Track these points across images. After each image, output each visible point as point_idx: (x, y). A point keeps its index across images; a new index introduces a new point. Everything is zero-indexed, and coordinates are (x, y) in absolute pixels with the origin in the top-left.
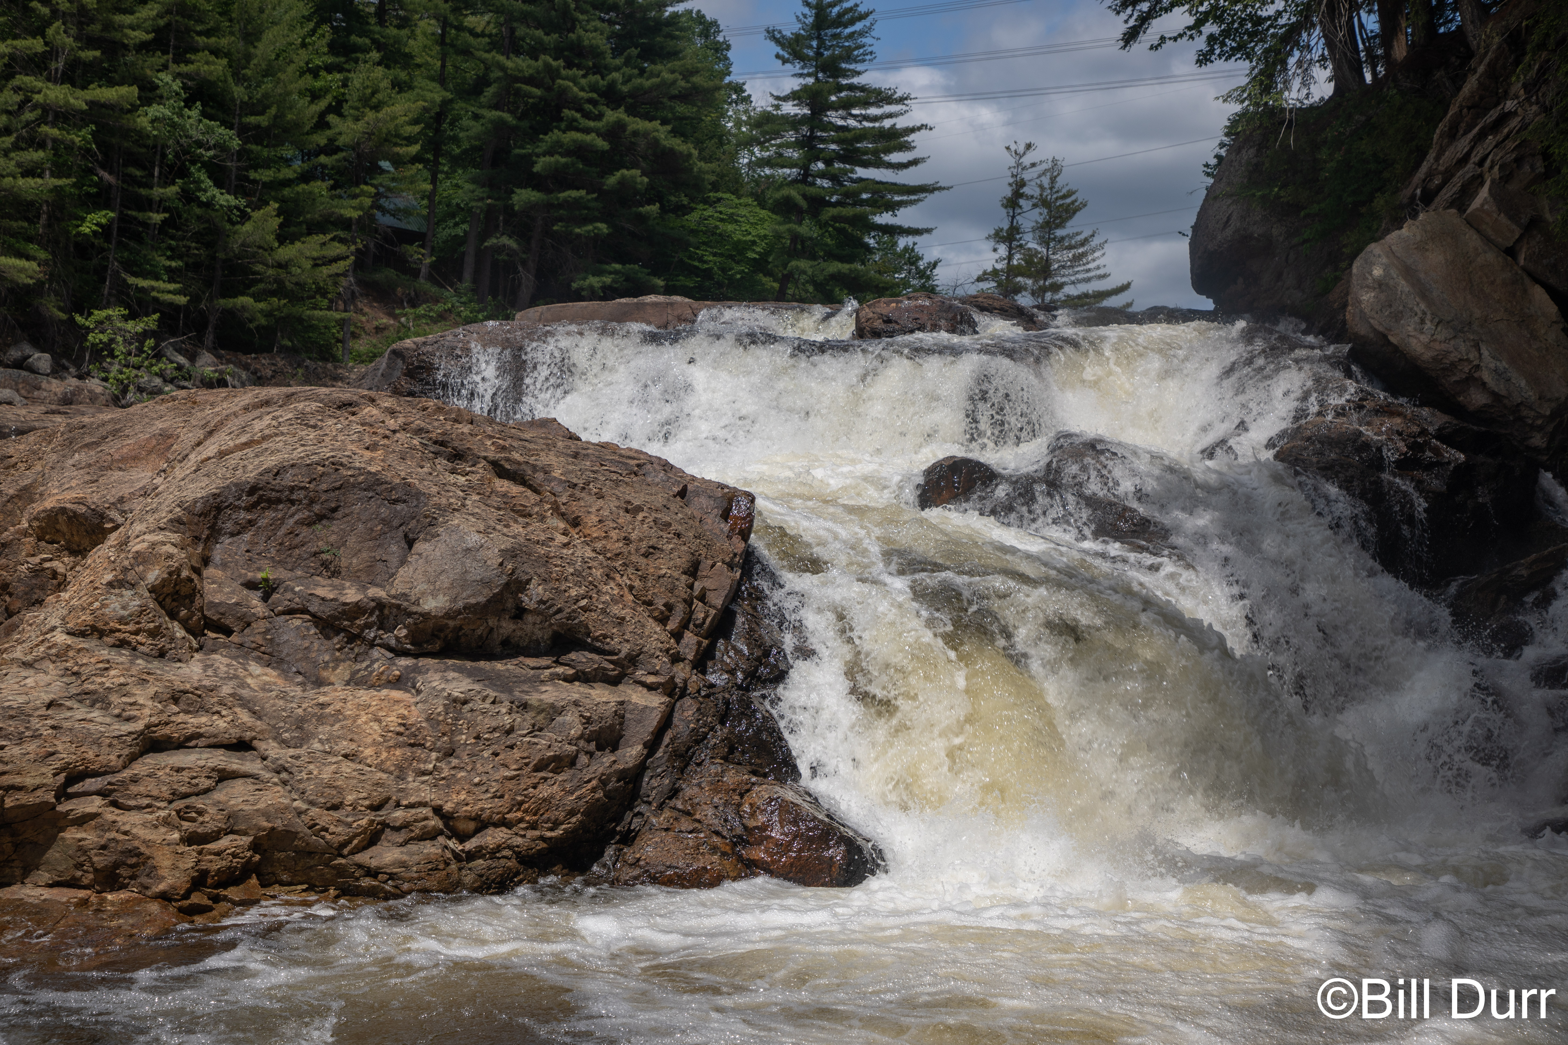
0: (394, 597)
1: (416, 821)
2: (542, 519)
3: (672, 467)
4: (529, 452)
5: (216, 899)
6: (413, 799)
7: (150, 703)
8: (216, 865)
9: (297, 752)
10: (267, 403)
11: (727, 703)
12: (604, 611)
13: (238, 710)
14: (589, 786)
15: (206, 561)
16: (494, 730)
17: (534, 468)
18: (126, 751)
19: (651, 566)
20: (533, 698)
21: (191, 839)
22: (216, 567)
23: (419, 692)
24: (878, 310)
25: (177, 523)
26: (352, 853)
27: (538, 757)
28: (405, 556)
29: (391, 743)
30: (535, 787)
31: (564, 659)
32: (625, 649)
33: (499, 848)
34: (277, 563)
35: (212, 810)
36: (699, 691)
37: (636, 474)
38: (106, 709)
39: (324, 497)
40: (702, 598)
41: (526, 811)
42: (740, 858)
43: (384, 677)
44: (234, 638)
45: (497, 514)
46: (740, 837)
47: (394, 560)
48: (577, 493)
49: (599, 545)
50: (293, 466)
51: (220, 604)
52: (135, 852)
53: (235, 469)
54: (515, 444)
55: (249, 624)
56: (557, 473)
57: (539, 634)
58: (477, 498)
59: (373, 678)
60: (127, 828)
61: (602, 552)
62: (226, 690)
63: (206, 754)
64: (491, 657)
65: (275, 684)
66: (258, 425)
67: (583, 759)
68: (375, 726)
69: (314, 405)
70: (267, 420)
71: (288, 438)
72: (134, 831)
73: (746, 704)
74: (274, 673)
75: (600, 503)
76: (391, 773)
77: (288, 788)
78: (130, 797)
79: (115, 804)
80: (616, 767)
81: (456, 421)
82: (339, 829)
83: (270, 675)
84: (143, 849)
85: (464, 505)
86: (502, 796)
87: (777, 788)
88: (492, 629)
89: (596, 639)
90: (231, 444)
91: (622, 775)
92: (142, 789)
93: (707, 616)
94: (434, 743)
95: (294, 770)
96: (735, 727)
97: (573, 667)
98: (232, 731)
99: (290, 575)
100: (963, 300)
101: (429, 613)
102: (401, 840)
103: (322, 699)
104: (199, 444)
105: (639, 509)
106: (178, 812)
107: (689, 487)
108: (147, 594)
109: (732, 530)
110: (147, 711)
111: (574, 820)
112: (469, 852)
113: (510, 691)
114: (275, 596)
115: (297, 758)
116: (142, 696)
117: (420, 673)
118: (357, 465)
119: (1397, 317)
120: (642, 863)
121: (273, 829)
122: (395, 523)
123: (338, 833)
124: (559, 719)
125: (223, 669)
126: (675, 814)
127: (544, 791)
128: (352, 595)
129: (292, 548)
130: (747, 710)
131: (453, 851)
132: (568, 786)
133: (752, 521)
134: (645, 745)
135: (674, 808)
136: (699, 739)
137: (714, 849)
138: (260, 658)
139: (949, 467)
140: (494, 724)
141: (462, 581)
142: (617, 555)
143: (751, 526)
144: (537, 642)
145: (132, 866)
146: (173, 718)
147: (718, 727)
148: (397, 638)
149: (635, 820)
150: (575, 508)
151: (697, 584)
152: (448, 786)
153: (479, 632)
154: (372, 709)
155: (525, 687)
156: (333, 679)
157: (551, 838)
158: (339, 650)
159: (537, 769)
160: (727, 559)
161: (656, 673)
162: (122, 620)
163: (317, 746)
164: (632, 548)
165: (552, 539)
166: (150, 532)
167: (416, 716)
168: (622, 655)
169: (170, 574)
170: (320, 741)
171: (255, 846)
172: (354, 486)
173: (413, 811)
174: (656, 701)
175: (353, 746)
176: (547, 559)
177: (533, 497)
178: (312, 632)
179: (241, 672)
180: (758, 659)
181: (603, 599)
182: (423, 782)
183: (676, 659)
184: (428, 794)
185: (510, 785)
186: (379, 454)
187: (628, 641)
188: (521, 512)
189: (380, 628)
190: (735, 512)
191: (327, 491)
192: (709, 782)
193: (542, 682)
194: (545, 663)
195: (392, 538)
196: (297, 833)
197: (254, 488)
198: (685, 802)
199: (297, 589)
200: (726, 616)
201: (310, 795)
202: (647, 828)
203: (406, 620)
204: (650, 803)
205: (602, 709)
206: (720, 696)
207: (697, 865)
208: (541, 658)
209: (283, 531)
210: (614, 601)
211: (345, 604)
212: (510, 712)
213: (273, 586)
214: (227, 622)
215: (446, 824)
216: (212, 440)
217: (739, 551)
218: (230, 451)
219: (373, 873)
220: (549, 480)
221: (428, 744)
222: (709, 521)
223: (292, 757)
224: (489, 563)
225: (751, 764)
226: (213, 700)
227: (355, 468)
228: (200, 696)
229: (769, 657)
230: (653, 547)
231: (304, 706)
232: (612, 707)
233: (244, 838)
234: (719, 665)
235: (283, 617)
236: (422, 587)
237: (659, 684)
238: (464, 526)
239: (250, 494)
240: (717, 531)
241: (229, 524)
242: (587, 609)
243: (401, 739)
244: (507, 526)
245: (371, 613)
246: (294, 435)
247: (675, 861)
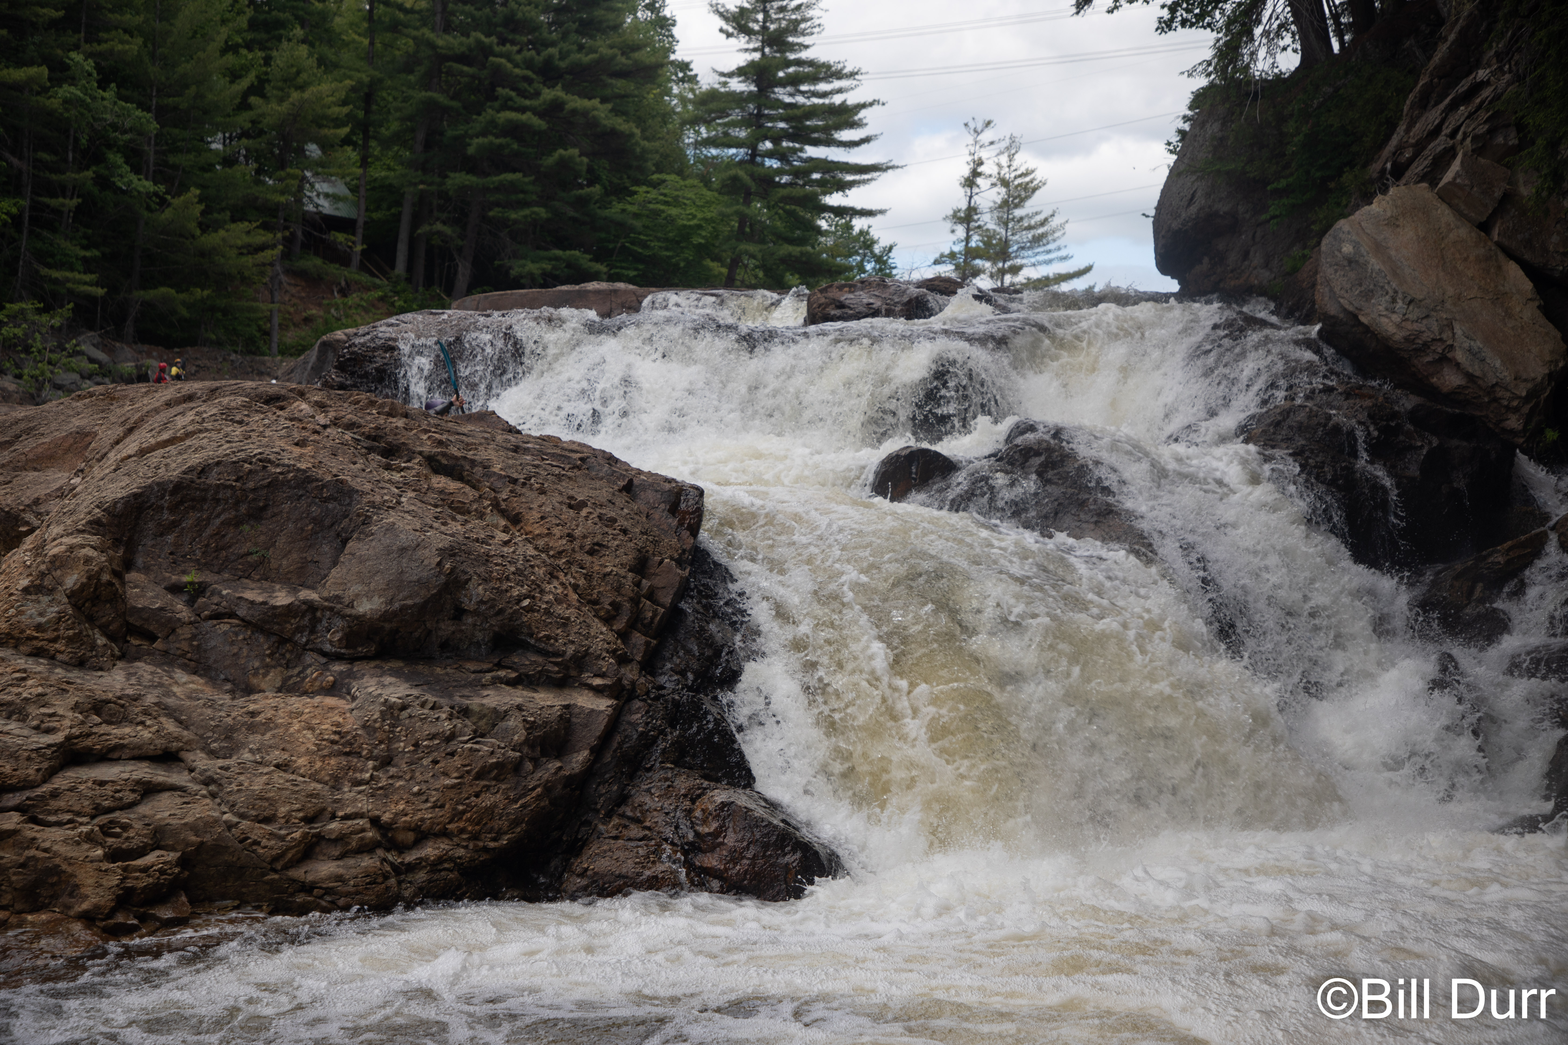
0: (327, 600)
1: (352, 833)
2: (481, 516)
3: (617, 460)
4: (468, 446)
5: (143, 918)
6: (349, 810)
7: (70, 714)
8: (142, 882)
9: (227, 762)
10: (190, 398)
11: (676, 704)
12: (547, 612)
13: (163, 719)
14: (534, 794)
15: (128, 564)
16: (434, 736)
17: (473, 462)
18: (45, 765)
19: (596, 564)
20: (474, 703)
21: (113, 856)
22: (139, 570)
23: (354, 698)
24: (830, 295)
25: (95, 526)
26: (286, 867)
27: (480, 764)
28: (338, 556)
29: (325, 752)
30: (477, 796)
31: (506, 662)
32: (571, 650)
33: (440, 860)
34: (203, 566)
35: (138, 825)
36: (648, 693)
37: (579, 468)
38: (23, 720)
39: (251, 496)
40: (651, 595)
41: (468, 820)
42: (693, 866)
43: (317, 684)
44: (158, 645)
45: (433, 511)
46: (691, 844)
47: (326, 561)
48: (518, 488)
49: (541, 543)
50: (218, 464)
51: (143, 609)
52: (56, 870)
53: (157, 468)
54: (452, 438)
55: (174, 630)
56: (497, 468)
57: (479, 636)
58: (413, 494)
59: (307, 684)
60: (47, 845)
61: (546, 550)
62: (150, 699)
63: (130, 766)
64: (429, 660)
65: (202, 691)
66: (181, 421)
67: (529, 766)
68: (309, 734)
69: (240, 400)
70: (190, 416)
71: (213, 435)
72: (55, 848)
73: (697, 705)
74: (202, 681)
75: (543, 499)
76: (326, 783)
77: (218, 800)
78: (50, 813)
79: (34, 820)
80: (563, 773)
81: (390, 414)
82: (273, 842)
83: (197, 683)
84: (64, 867)
85: (399, 503)
86: (442, 806)
87: (731, 793)
88: (430, 632)
89: (539, 640)
90: (153, 441)
91: (569, 781)
92: (61, 804)
93: (655, 615)
94: (371, 752)
95: (224, 781)
96: (686, 730)
97: (515, 670)
98: (157, 742)
99: (216, 578)
100: (921, 284)
101: (364, 615)
102: (337, 853)
103: (252, 707)
104: (117, 442)
105: (583, 504)
106: (101, 827)
107: (636, 482)
108: (65, 600)
109: (681, 524)
110: (67, 723)
111: (519, 829)
112: (409, 864)
113: (451, 696)
114: (201, 600)
115: (226, 769)
116: (61, 706)
117: (355, 678)
118: (286, 462)
119: (1368, 296)
120: (590, 873)
121: (202, 843)
122: (327, 522)
123: (269, 847)
124: (502, 725)
125: (148, 677)
126: (624, 821)
127: (487, 800)
128: (282, 598)
129: (218, 549)
130: (697, 713)
131: (392, 864)
132: (512, 795)
133: (701, 516)
134: (592, 750)
135: (623, 816)
136: (647, 742)
138: (186, 665)
139: (907, 457)
140: (433, 730)
141: (399, 583)
142: (560, 553)
143: (700, 521)
144: (478, 644)
145: (53, 885)
146: (95, 730)
147: (668, 730)
148: (331, 642)
149: (583, 829)
150: (516, 505)
151: (644, 581)
152: (386, 796)
153: (417, 634)
154: (304, 717)
155: (466, 692)
156: (263, 686)
157: (494, 849)
158: (269, 656)
159: (479, 776)
160: (676, 556)
161: (602, 675)
162: (39, 627)
163: (247, 756)
164: (576, 544)
165: (493, 537)
166: (68, 535)
167: (351, 723)
168: (567, 656)
169: (89, 578)
170: (251, 751)
171: (183, 862)
172: (282, 484)
173: (350, 823)
174: (603, 704)
175: (286, 756)
176: (487, 558)
177: (471, 493)
178: (241, 637)
179: (166, 680)
180: (709, 659)
181: (547, 598)
182: (360, 792)
183: (623, 660)
184: (364, 804)
185: (451, 794)
186: (308, 450)
187: (573, 642)
188: (460, 509)
189: (313, 631)
190: (683, 506)
191: (254, 490)
192: (658, 788)
193: (484, 686)
194: (486, 666)
195: (324, 538)
196: (227, 847)
197: (178, 487)
198: (634, 809)
199: (224, 592)
200: (675, 614)
201: (240, 808)
202: (595, 836)
203: (340, 623)
204: (597, 811)
205: (546, 713)
206: (669, 697)
207: (648, 873)
208: (482, 661)
209: (208, 532)
210: (558, 601)
211: (275, 608)
212: (450, 717)
213: (200, 590)
214: (151, 628)
215: (384, 835)
216: (132, 437)
217: (687, 547)
218: (152, 449)
219: (308, 888)
220: (488, 475)
221: (364, 753)
222: (657, 516)
223: (221, 768)
224: (426, 562)
225: (703, 768)
226: (137, 710)
227: (284, 465)
228: (123, 706)
229: (720, 657)
230: (597, 544)
231: (234, 714)
232: (557, 711)
233: (172, 854)
234: (669, 665)
235: (210, 622)
236: (356, 588)
237: (605, 686)
238: (400, 524)
239: (173, 493)
240: (665, 527)
241: (150, 525)
242: (530, 609)
243: (336, 747)
244: (444, 524)
245: (303, 616)
246: (219, 431)
247: (624, 871)
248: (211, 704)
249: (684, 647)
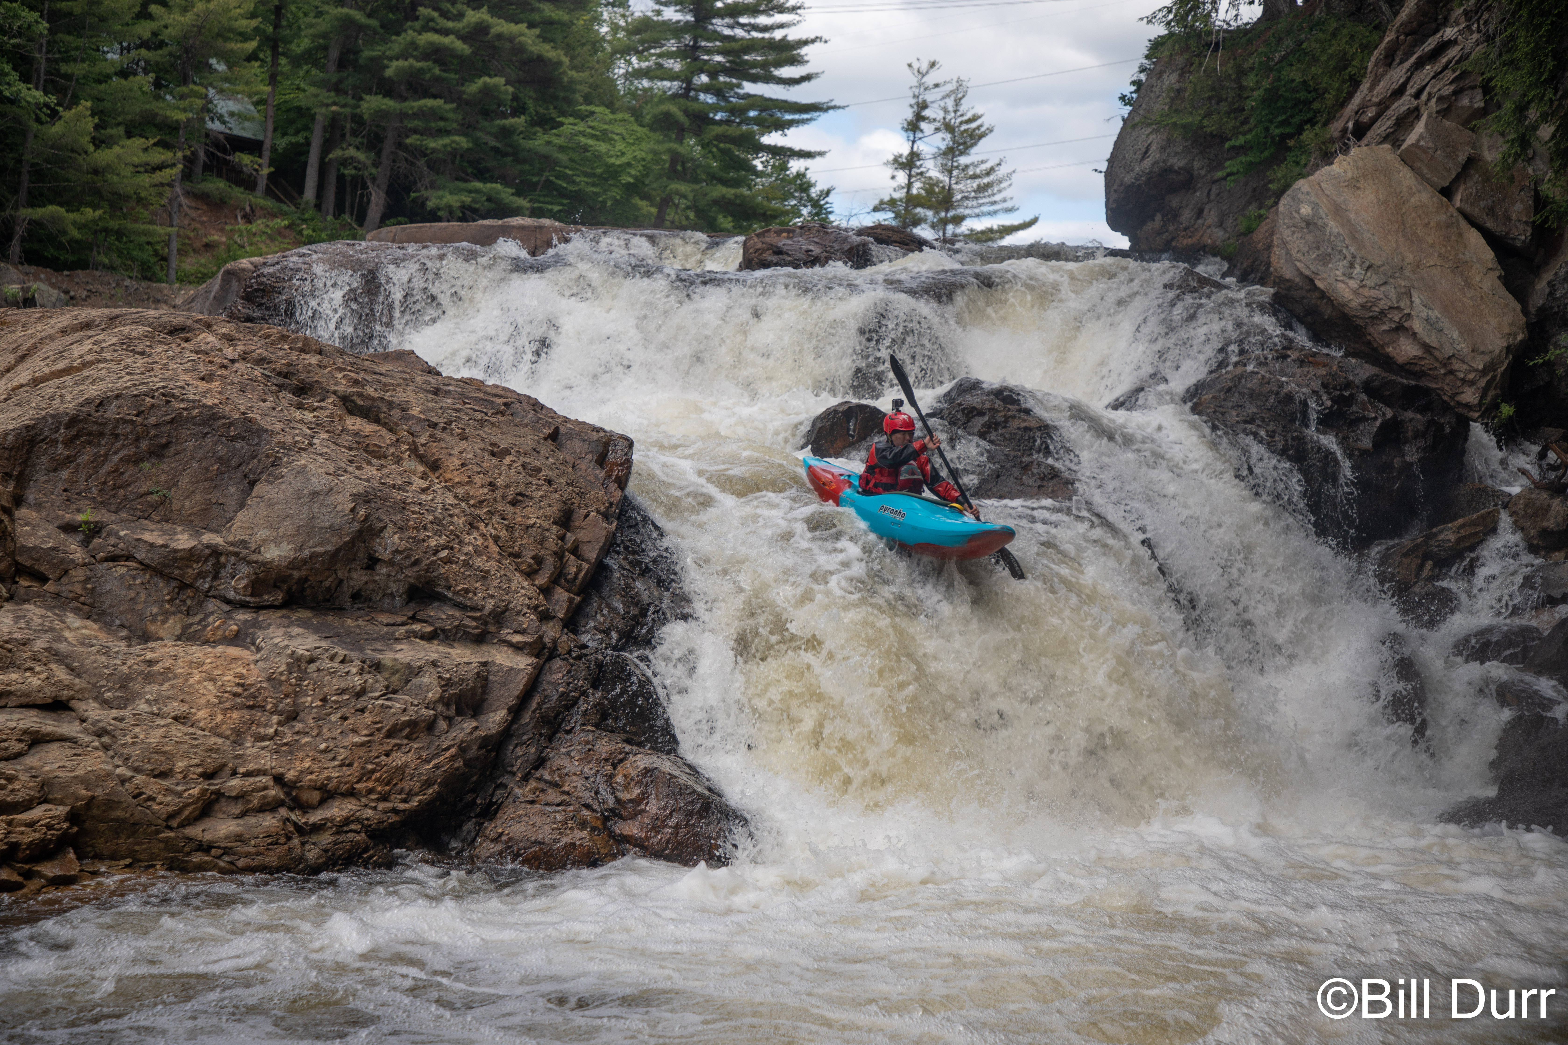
0: (232, 544)
1: (253, 790)
2: (398, 461)
3: (543, 407)
4: (385, 387)
5: (29, 875)
6: (251, 767)
8: (27, 837)
9: (122, 713)
10: (87, 325)
11: (600, 665)
12: (466, 564)
13: (53, 666)
14: (448, 754)
15: (18, 501)
16: (343, 692)
17: (390, 405)
19: (518, 515)
20: (387, 658)
22: (30, 507)
23: (259, 649)
24: (767, 240)
26: (182, 825)
27: (392, 721)
28: (245, 499)
29: (227, 705)
30: (387, 755)
31: (421, 615)
32: (490, 604)
33: (347, 821)
34: (99, 505)
35: (24, 777)
36: (569, 652)
37: (503, 414)
39: (153, 432)
40: (575, 551)
41: (377, 780)
42: (611, 835)
43: (220, 633)
44: (49, 587)
45: (348, 454)
46: (612, 811)
47: (232, 503)
48: (438, 433)
49: (461, 491)
50: (118, 396)
51: (34, 548)
53: (52, 399)
54: (369, 378)
55: (66, 572)
56: (415, 411)
57: (394, 587)
58: (326, 436)
59: (208, 633)
61: (466, 499)
62: (40, 644)
63: (17, 715)
64: (340, 610)
65: (96, 637)
66: (77, 350)
67: (442, 725)
68: (210, 686)
69: (142, 330)
70: (88, 345)
71: (113, 366)
73: (621, 665)
74: (95, 626)
75: (464, 444)
76: (227, 738)
77: (111, 753)
80: (478, 733)
81: (303, 351)
82: (169, 798)
83: (91, 629)
85: (311, 444)
86: (350, 765)
87: (654, 758)
88: (341, 581)
89: (456, 593)
90: (47, 370)
91: (485, 742)
93: (579, 570)
94: (276, 705)
95: (117, 733)
96: (608, 692)
97: (432, 624)
98: (46, 689)
99: (113, 517)
100: (862, 232)
101: (271, 563)
102: (237, 811)
103: (149, 655)
104: (8, 370)
105: (506, 452)
107: (562, 430)
109: (608, 476)
111: (431, 791)
112: (314, 824)
113: (362, 650)
114: (96, 541)
115: (121, 720)
117: (260, 628)
118: (191, 397)
119: (1325, 259)
120: (504, 838)
121: (93, 798)
122: (234, 462)
123: (165, 803)
124: (416, 681)
125: (38, 620)
126: (542, 785)
127: (398, 759)
128: (184, 541)
129: (115, 488)
130: (622, 673)
131: (295, 824)
132: (424, 754)
133: (629, 468)
134: (510, 710)
135: (540, 779)
136: (568, 704)
137: (583, 825)
138: (79, 609)
139: (844, 413)
140: (343, 685)
141: (309, 529)
142: (481, 502)
143: (628, 473)
144: (392, 595)
147: (590, 691)
148: (235, 589)
149: (498, 792)
150: (435, 451)
151: (569, 535)
152: (291, 753)
153: (327, 584)
154: (205, 668)
155: (378, 646)
156: (161, 633)
157: (404, 811)
158: (169, 602)
159: (390, 734)
160: (603, 509)
161: (523, 632)
164: (499, 493)
165: (410, 484)
167: (255, 675)
168: (486, 611)
170: (148, 701)
171: (73, 817)
172: (187, 420)
173: (252, 780)
174: (523, 663)
175: (185, 708)
176: (404, 506)
177: (389, 437)
178: (138, 581)
179: (57, 625)
180: (634, 618)
181: (465, 550)
182: (263, 748)
183: (545, 617)
184: (267, 761)
185: (361, 752)
186: (215, 385)
187: (492, 597)
188: (376, 453)
189: (216, 577)
190: (611, 456)
191: (156, 426)
192: (579, 751)
193: (397, 640)
194: (399, 619)
195: (230, 479)
196: (120, 802)
197: (74, 421)
198: (552, 772)
199: (122, 533)
200: (600, 571)
201: (135, 762)
202: (510, 800)
203: (245, 569)
204: (514, 774)
205: (462, 670)
206: (592, 657)
207: (565, 840)
208: (396, 614)
209: (106, 468)
210: (478, 552)
211: (176, 551)
212: (361, 672)
213: (95, 530)
214: (42, 569)
215: (288, 794)
216: (24, 365)
217: (615, 500)
218: (46, 379)
219: (205, 848)
220: (407, 418)
221: (269, 707)
222: (583, 467)
223: (115, 719)
224: (339, 508)
225: (626, 732)
226: (25, 655)
227: (188, 401)
228: (10, 651)
229: (646, 616)
230: (521, 494)
231: (129, 663)
232: (474, 668)
233: (60, 808)
234: (592, 624)
235: (106, 564)
236: (263, 533)
237: (526, 643)
238: (312, 468)
239: (68, 426)
240: (592, 478)
241: (44, 459)
242: (448, 561)
243: (239, 700)
244: (359, 468)
245: (206, 561)
246: (119, 362)
247: (540, 837)
248: (105, 651)
249: (608, 605)
